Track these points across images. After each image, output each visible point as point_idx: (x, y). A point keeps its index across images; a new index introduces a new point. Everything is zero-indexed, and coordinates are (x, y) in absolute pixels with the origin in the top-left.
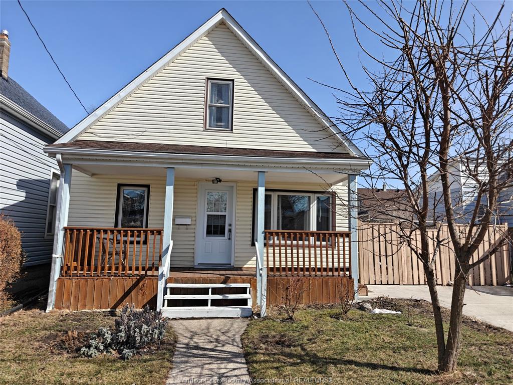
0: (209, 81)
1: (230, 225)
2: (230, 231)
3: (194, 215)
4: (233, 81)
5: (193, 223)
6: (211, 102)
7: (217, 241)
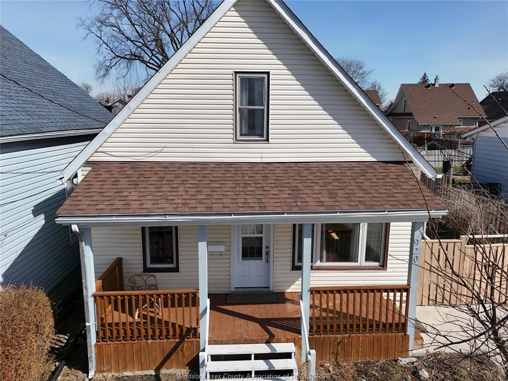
0: (238, 75)
1: (267, 247)
2: (268, 253)
3: (228, 240)
4: (268, 73)
5: (228, 248)
6: (242, 104)
7: (254, 265)
